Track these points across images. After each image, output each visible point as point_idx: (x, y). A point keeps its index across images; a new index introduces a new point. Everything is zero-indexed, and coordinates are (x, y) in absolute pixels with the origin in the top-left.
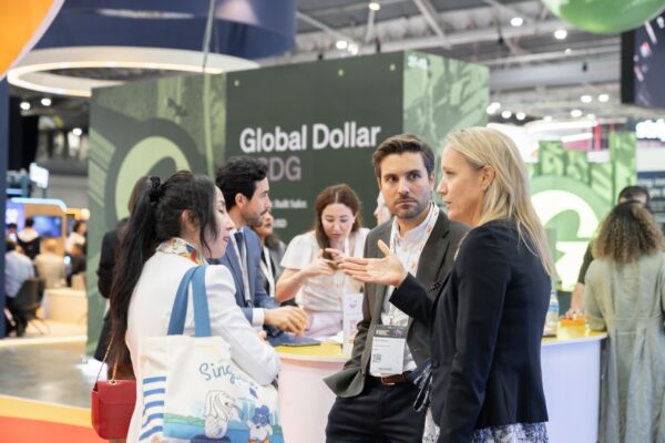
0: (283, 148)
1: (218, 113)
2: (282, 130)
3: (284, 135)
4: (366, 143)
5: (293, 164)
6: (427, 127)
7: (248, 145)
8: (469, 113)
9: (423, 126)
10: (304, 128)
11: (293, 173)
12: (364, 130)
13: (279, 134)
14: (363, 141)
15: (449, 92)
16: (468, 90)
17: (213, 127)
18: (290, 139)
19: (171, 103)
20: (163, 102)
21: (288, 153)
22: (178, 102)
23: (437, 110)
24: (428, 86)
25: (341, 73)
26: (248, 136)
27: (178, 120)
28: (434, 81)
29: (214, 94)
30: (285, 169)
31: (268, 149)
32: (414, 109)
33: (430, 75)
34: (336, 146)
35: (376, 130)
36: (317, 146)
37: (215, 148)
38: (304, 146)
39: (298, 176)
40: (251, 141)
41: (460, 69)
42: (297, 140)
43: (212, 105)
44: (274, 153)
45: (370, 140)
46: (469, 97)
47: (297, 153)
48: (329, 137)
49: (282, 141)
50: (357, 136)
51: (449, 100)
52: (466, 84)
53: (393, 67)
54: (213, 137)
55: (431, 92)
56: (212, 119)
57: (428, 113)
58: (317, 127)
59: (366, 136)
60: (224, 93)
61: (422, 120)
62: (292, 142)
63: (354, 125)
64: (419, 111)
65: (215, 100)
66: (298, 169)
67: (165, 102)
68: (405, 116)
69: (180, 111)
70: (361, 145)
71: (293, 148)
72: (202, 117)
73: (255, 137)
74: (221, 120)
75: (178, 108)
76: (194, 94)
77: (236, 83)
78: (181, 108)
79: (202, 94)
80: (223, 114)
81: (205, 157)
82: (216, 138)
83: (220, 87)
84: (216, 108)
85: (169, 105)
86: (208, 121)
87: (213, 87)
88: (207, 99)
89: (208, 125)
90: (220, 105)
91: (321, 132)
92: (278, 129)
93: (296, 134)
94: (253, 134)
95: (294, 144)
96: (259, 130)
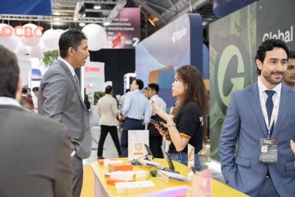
1: (253, 27)
2: (281, 32)
3: (282, 34)
17: (251, 35)
18: (285, 36)
19: (236, 25)
22: (238, 25)
27: (238, 34)
29: (251, 16)
37: (252, 47)
43: (251, 23)
54: (251, 42)
56: (251, 30)
60: (255, 15)
62: (286, 37)
65: (252, 19)
67: (234, 25)
69: (240, 30)
72: (247, 30)
74: (254, 31)
75: (238, 27)
76: (244, 18)
77: (261, 7)
78: (239, 27)
79: (247, 18)
80: (255, 27)
81: (249, 53)
82: (253, 41)
83: (254, 11)
84: (253, 24)
85: (235, 27)
86: (249, 32)
87: (251, 12)
88: (249, 20)
89: (249, 35)
90: (254, 22)
92: (279, 31)
93: (288, 32)
94: (268, 36)
95: (287, 39)
96: (271, 33)
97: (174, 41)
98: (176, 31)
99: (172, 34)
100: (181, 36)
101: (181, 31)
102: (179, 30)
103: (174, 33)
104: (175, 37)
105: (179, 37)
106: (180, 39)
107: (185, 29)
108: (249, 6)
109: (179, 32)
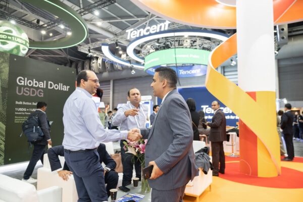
0: (36, 86)
1: (4, 67)
2: (36, 81)
4: (66, 90)
5: (40, 92)
7: (20, 83)
10: (45, 82)
11: (40, 94)
12: (65, 86)
18: (39, 84)
21: (38, 88)
25: (58, 69)
26: (20, 79)
29: (3, 59)
30: (37, 93)
31: (30, 85)
34: (56, 89)
35: (68, 87)
36: (49, 88)
37: (2, 80)
38: (45, 87)
39: (42, 96)
40: (22, 81)
42: (42, 85)
47: (42, 88)
48: (54, 86)
49: (36, 84)
50: (63, 87)
53: (73, 72)
58: (49, 82)
59: (65, 88)
63: (62, 84)
65: (3, 62)
66: (43, 94)
70: (64, 90)
71: (40, 87)
73: (24, 80)
77: (15, 59)
80: (7, 68)
83: (6, 58)
90: (6, 65)
91: (51, 84)
92: (34, 80)
93: (42, 82)
94: (23, 79)
96: (26, 79)
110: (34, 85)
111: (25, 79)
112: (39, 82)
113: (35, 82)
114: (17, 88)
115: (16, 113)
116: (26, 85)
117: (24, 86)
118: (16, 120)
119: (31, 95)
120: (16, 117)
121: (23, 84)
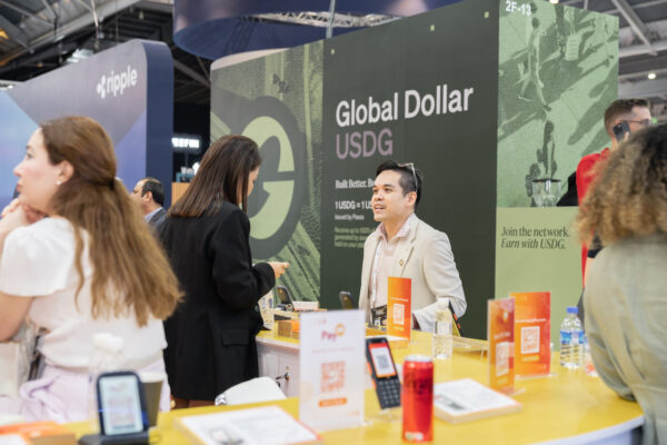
0: (376, 120)
1: (316, 86)
2: (374, 101)
3: (376, 105)
4: (459, 108)
5: (385, 137)
6: (532, 86)
7: (343, 119)
8: (591, 70)
9: (526, 84)
10: (396, 95)
11: (385, 148)
12: (457, 92)
13: (372, 105)
14: (455, 105)
15: (563, 45)
16: (589, 43)
17: (311, 103)
18: (382, 109)
19: (276, 79)
20: (269, 79)
21: (381, 124)
22: (282, 79)
23: (545, 67)
24: (533, 37)
25: (432, 28)
26: (343, 109)
27: (281, 97)
28: (542, 30)
29: (312, 65)
30: (377, 143)
31: (361, 122)
32: (512, 64)
33: (535, 23)
34: (427, 114)
35: (468, 92)
36: (408, 115)
37: (312, 124)
38: (396, 117)
39: (390, 151)
40: (346, 114)
41: (578, 18)
42: (389, 110)
43: (311, 78)
44: (368, 126)
45: (462, 105)
46: (590, 51)
47: (389, 124)
48: (420, 104)
49: (375, 111)
50: (449, 100)
51: (563, 54)
52: (586, 36)
53: (487, 15)
54: (311, 114)
55: (537, 43)
56: (311, 92)
57: (534, 69)
58: (408, 93)
59: (458, 100)
60: (321, 64)
61: (525, 77)
62: (384, 112)
63: (445, 87)
64: (521, 67)
65: (314, 72)
66: (389, 143)
67: (272, 79)
68: (501, 73)
69: (285, 89)
70: (452, 110)
71: (385, 119)
72: (303, 91)
73: (350, 110)
74: (319, 94)
75: (282, 84)
76: (295, 67)
77: (333, 52)
78: (284, 83)
79: (302, 67)
80: (320, 87)
81: (305, 135)
82: (315, 112)
83: (318, 57)
84: (314, 82)
85: (275, 82)
86: (307, 95)
87: (312, 58)
88: (307, 72)
89: (307, 100)
90: (318, 78)
91: (412, 99)
92: (371, 99)
93: (388, 103)
94: (347, 106)
95: (386, 115)
96: (353, 102)
97: (103, 96)
98: (108, 76)
99: (99, 81)
100: (123, 86)
101: (124, 75)
102: (118, 72)
103: (104, 79)
104: (105, 87)
105: (116, 88)
106: (118, 92)
107: (134, 72)
108: (307, 46)
109: (117, 77)
110: (372, 120)
111: (350, 104)
112: (381, 104)
113: (372, 106)
114: (338, 137)
115: (337, 217)
116: (353, 123)
117: (350, 129)
118: (337, 237)
119: (366, 154)
120: (337, 230)
121: (347, 123)
